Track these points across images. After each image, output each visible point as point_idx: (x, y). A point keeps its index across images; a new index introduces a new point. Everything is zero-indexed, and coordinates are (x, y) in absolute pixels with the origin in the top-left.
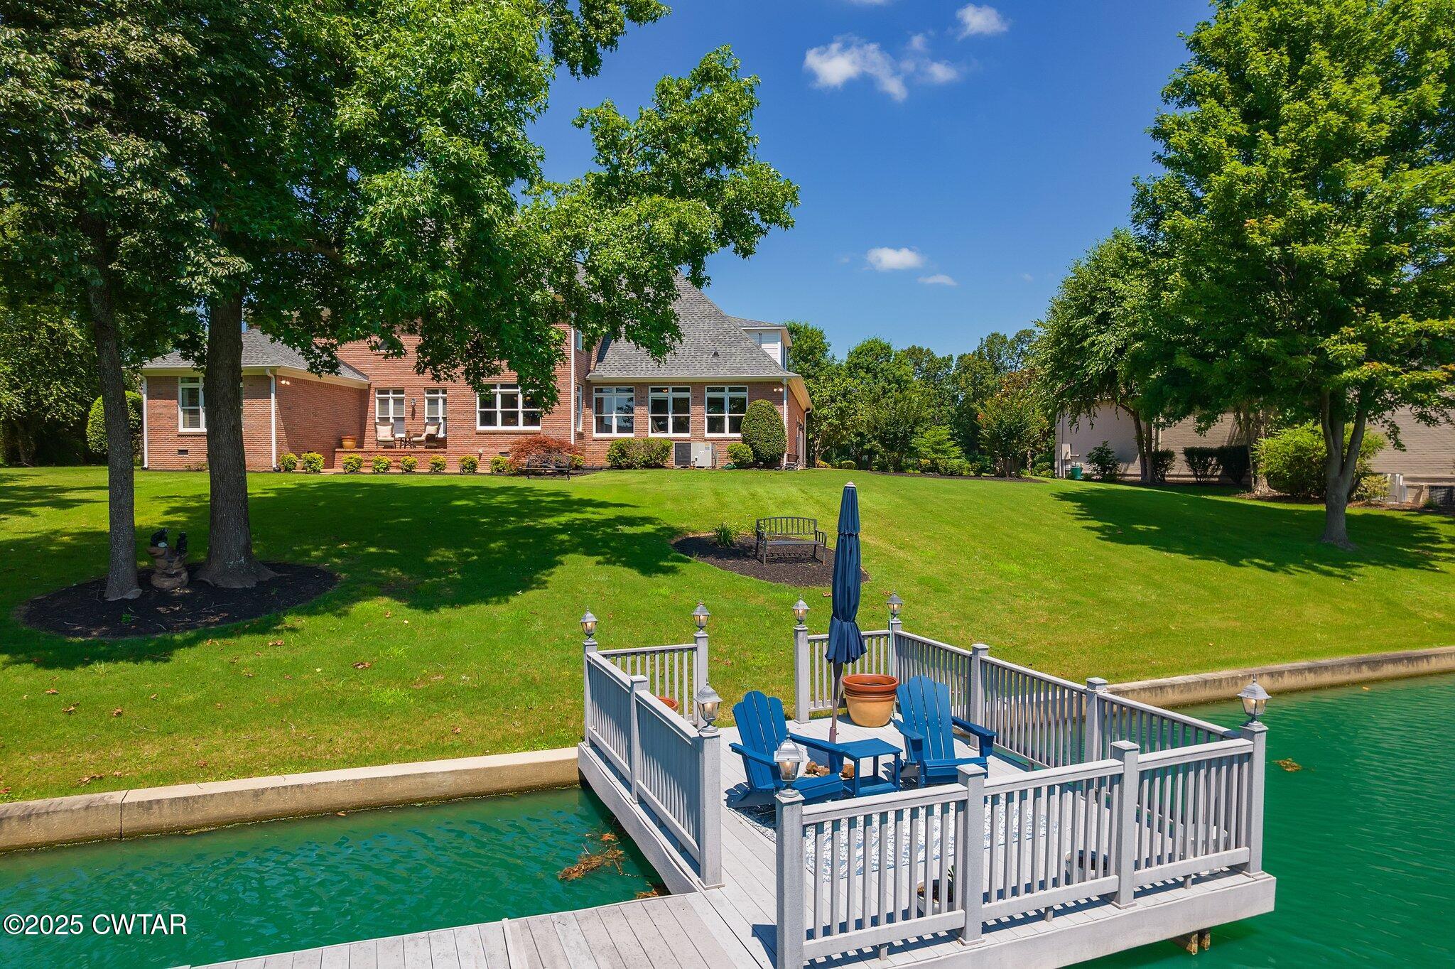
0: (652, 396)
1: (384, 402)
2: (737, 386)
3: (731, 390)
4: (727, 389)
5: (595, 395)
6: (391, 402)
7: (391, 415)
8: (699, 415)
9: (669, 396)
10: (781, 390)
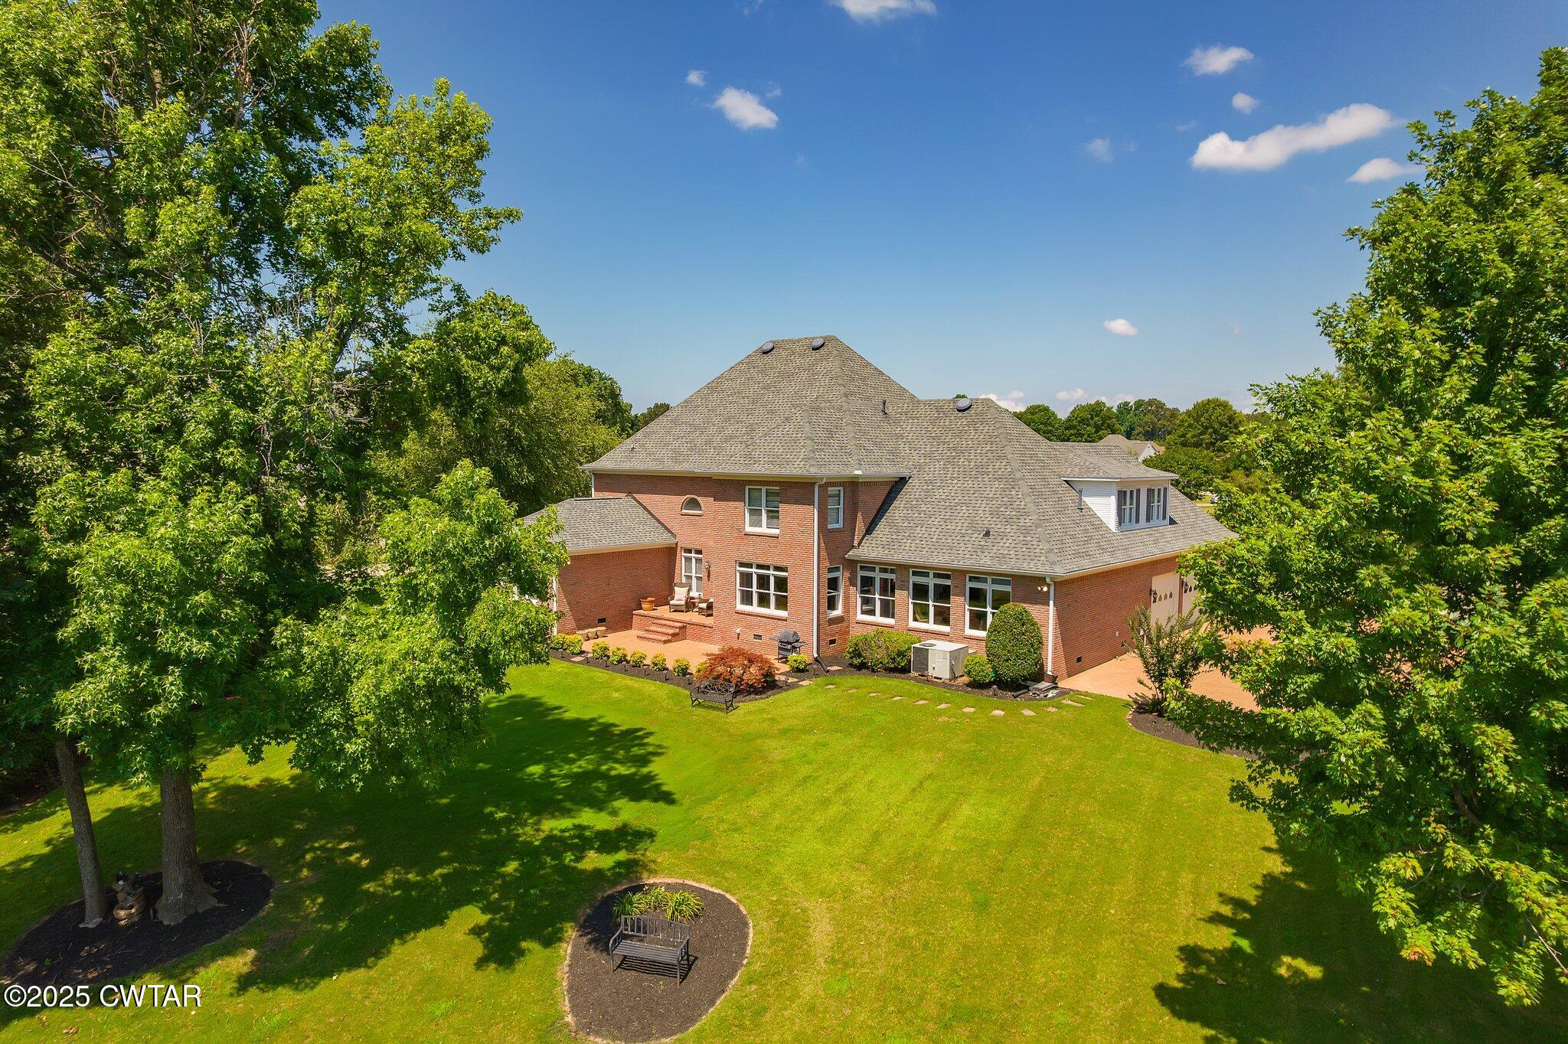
0: (913, 579)
1: (689, 560)
2: (1000, 578)
3: (994, 582)
4: (989, 581)
5: (860, 573)
6: (694, 560)
7: (693, 574)
8: (960, 606)
9: (931, 582)
10: (1045, 589)
